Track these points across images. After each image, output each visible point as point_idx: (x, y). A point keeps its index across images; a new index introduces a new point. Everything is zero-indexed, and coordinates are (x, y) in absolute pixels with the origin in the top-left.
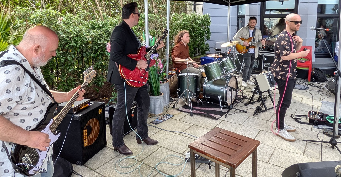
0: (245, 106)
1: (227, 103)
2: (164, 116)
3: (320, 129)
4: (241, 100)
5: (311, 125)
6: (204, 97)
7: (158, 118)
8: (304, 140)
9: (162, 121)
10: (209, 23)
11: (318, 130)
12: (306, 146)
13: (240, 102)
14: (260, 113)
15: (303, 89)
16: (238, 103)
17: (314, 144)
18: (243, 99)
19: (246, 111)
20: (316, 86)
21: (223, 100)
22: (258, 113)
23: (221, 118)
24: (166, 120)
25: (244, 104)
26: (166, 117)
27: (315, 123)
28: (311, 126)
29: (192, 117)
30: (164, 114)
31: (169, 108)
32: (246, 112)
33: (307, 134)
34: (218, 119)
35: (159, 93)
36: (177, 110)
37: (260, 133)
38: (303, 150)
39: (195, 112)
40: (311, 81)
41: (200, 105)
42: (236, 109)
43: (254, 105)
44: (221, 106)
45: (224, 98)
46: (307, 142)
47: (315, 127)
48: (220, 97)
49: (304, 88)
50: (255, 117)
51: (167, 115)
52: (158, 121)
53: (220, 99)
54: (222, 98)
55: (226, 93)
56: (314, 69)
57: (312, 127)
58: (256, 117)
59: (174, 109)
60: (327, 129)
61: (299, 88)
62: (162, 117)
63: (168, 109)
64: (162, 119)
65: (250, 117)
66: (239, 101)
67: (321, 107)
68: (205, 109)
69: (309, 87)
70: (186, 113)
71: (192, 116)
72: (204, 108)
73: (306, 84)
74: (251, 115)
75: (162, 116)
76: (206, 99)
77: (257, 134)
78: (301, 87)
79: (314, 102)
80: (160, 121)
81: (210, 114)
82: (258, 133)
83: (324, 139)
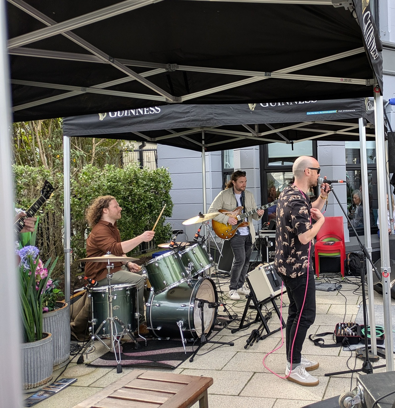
0: (232, 334)
1: (195, 333)
2: (52, 384)
3: (351, 351)
4: (225, 324)
5: (339, 347)
6: (149, 330)
7: (36, 392)
8: (326, 375)
9: (46, 395)
10: (168, 185)
11: (349, 354)
12: (328, 385)
13: (224, 327)
14: (257, 342)
15: (333, 289)
16: (219, 330)
17: (341, 379)
18: (229, 322)
19: (232, 342)
20: (353, 283)
21: (188, 328)
22: (253, 342)
23: (183, 364)
24: (57, 392)
25: (230, 331)
26: (58, 385)
27: (344, 342)
28: (338, 349)
29: (121, 373)
30: (53, 380)
31: (70, 365)
32: (232, 345)
33: (331, 363)
34: (176, 367)
35: (41, 335)
36: (89, 365)
37: (253, 377)
38: (322, 393)
39: (128, 363)
40: (346, 274)
41: (143, 346)
42: (215, 343)
43: (249, 329)
44: (183, 342)
45: (190, 324)
46: (330, 377)
47: (345, 349)
48: (180, 324)
49: (335, 288)
50: (247, 351)
51: (61, 380)
52: (38, 398)
53: (180, 327)
54: (185, 325)
55: (192, 314)
56: (349, 254)
57: (340, 351)
58: (250, 351)
59: (82, 365)
60: (362, 350)
61: (327, 288)
62: (48, 387)
63: (66, 369)
64: (46, 392)
65: (238, 352)
66: (222, 327)
67: (357, 315)
68: (151, 354)
69: (342, 284)
70: (107, 369)
71: (119, 372)
72: (149, 352)
73: (338, 281)
74: (242, 349)
75: (48, 384)
76: (154, 333)
77: (247, 381)
78: (330, 286)
79: (347, 309)
80: (42, 398)
81: (160, 362)
82: (249, 378)
83: (357, 366)
